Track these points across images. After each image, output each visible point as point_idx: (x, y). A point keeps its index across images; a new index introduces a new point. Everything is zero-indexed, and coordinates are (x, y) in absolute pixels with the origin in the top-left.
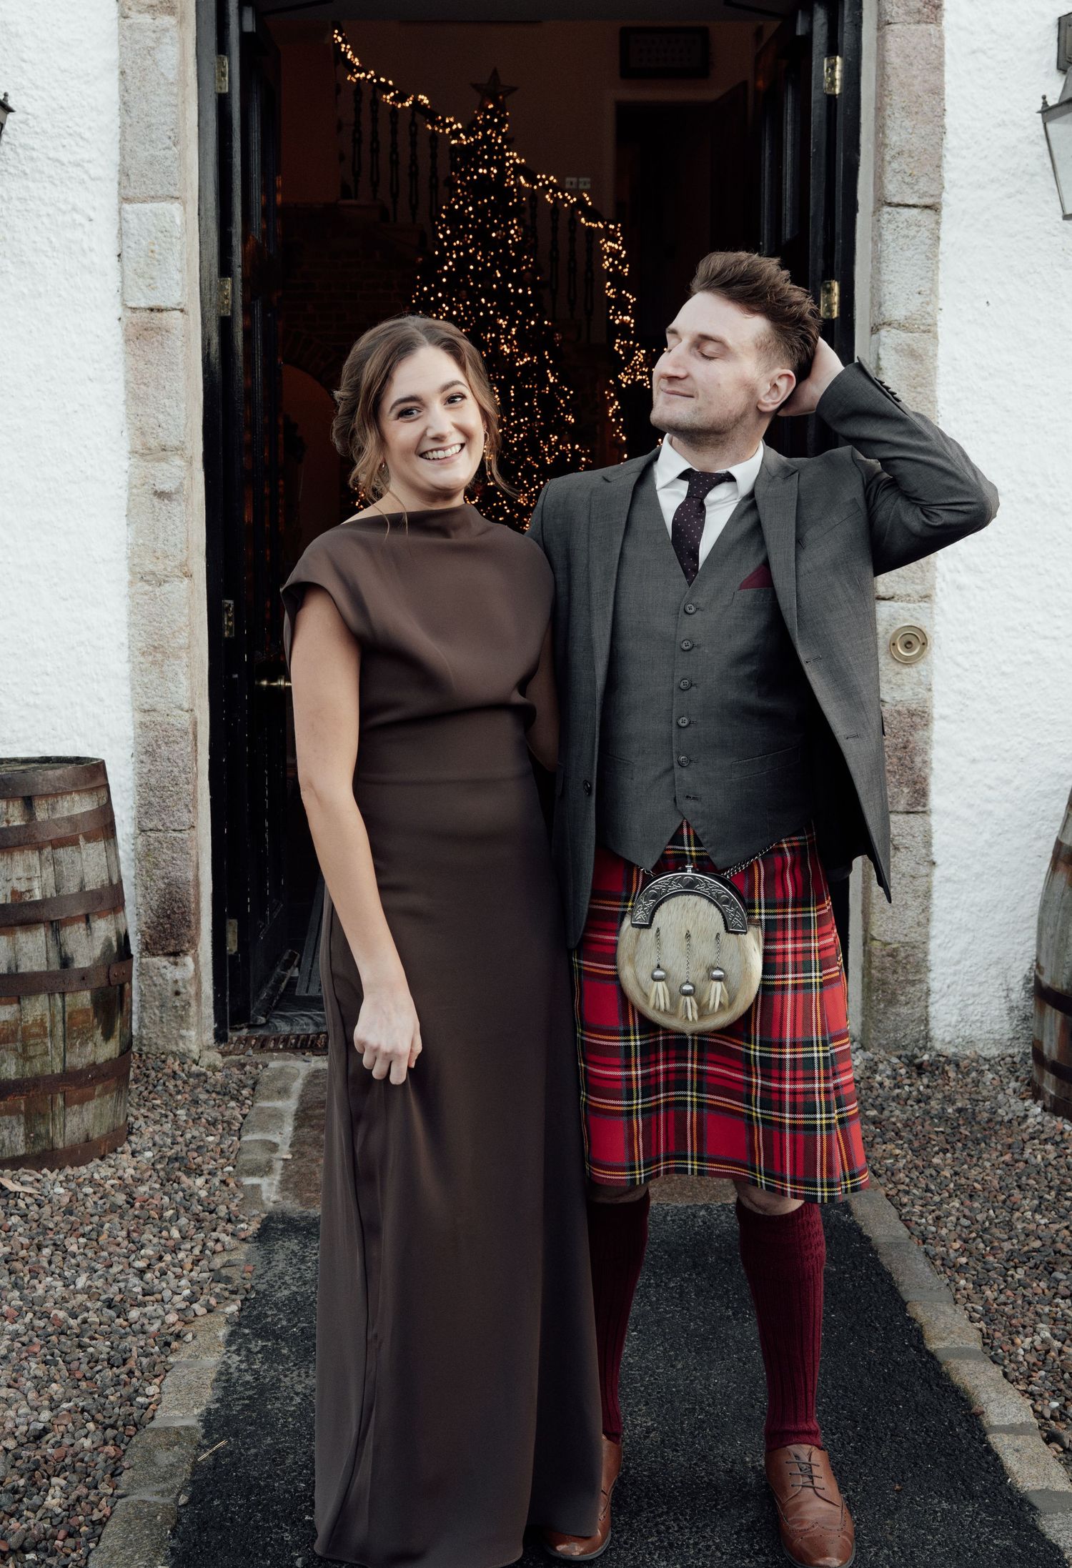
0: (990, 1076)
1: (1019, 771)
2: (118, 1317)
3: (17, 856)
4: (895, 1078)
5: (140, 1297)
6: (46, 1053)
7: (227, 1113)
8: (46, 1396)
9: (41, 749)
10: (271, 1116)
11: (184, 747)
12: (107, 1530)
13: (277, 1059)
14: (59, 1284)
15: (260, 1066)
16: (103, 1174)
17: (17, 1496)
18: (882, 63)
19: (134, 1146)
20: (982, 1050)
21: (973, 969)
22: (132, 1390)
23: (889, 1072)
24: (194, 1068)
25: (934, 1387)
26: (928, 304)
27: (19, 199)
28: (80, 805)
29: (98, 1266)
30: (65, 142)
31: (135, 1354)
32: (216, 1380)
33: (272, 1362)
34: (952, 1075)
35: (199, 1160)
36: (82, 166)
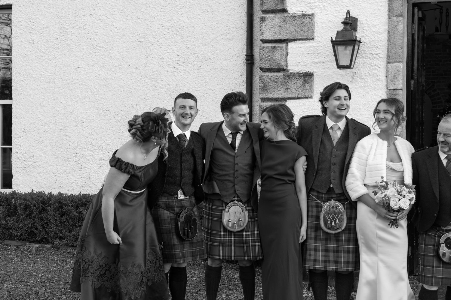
30: (373, 49)
36: (378, 55)
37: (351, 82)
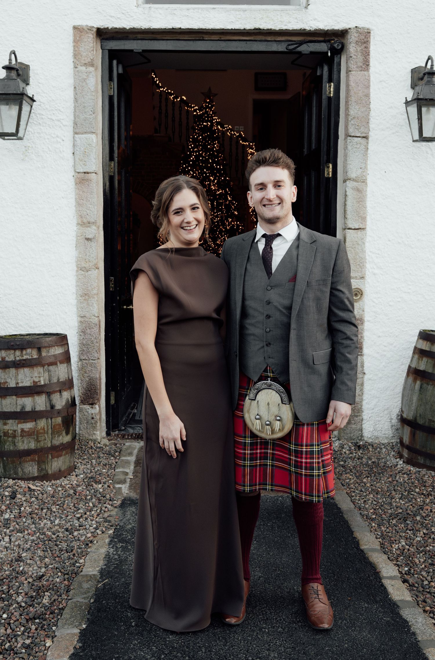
0: (384, 450)
1: (396, 340)
2: (70, 534)
3: (35, 369)
4: (350, 451)
5: (78, 527)
6: (45, 440)
7: (110, 461)
8: (44, 563)
9: (44, 330)
10: (126, 463)
11: (96, 330)
12: (65, 612)
13: (129, 442)
14: (49, 522)
15: (122, 445)
16: (65, 483)
17: (33, 599)
18: (348, 86)
19: (77, 473)
20: (382, 440)
21: (378, 411)
22: (74, 561)
23: (348, 448)
24: (99, 445)
25: (363, 562)
26: (364, 172)
27: (38, 133)
28: (58, 351)
29: (63, 516)
30: (54, 112)
31: (76, 548)
32: (105, 558)
33: (125, 551)
34: (371, 449)
35: (100, 478)
36: (60, 121)
37: (23, 160)
